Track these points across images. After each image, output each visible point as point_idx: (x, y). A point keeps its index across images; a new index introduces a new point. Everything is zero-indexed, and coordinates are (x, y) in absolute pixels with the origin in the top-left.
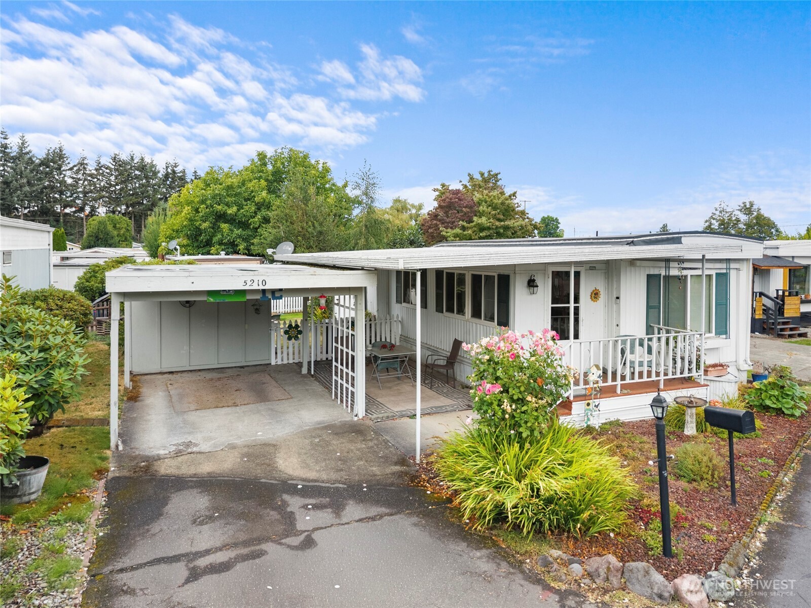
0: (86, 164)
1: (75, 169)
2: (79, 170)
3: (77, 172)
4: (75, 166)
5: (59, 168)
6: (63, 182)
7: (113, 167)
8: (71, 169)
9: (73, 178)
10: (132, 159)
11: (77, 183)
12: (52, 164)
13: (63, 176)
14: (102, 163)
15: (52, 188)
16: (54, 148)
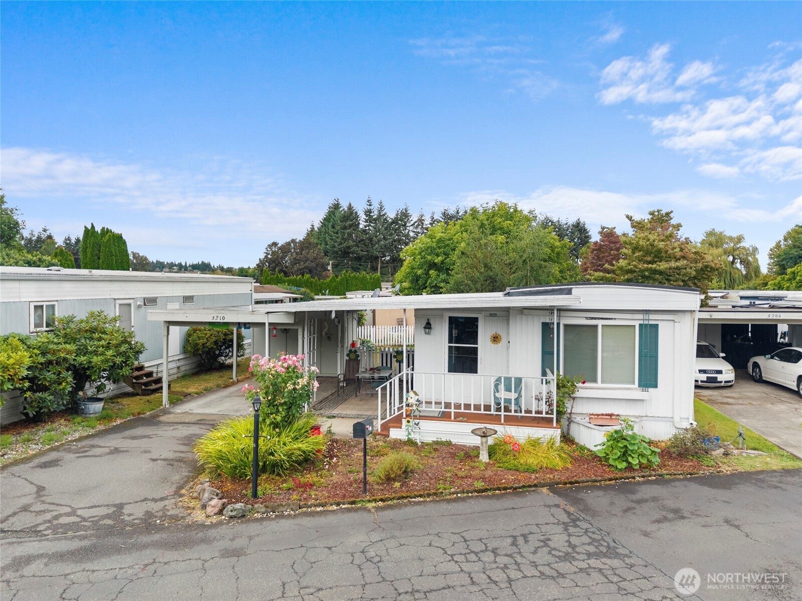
0: (424, 220)
1: (416, 224)
2: (418, 225)
3: (417, 228)
4: (416, 222)
5: (405, 225)
6: (407, 236)
7: (443, 220)
8: (413, 225)
9: (414, 232)
10: (458, 212)
11: (417, 235)
12: (400, 222)
13: (407, 231)
14: (435, 219)
15: (399, 241)
16: (401, 209)
